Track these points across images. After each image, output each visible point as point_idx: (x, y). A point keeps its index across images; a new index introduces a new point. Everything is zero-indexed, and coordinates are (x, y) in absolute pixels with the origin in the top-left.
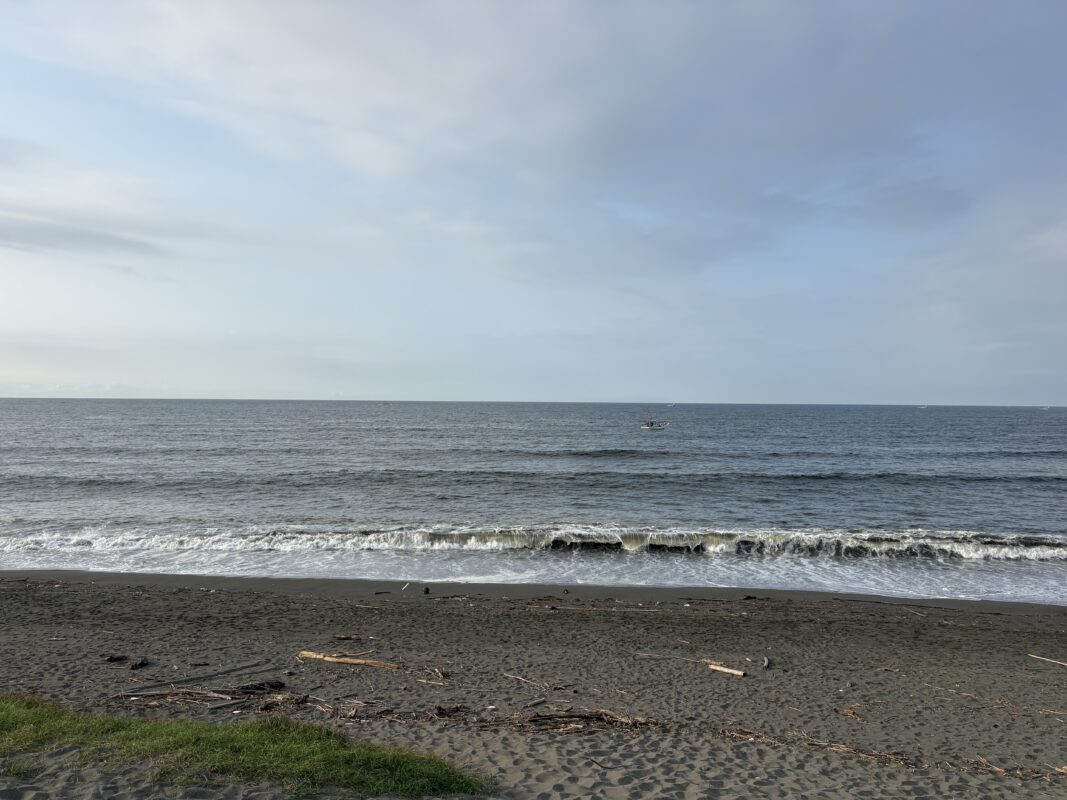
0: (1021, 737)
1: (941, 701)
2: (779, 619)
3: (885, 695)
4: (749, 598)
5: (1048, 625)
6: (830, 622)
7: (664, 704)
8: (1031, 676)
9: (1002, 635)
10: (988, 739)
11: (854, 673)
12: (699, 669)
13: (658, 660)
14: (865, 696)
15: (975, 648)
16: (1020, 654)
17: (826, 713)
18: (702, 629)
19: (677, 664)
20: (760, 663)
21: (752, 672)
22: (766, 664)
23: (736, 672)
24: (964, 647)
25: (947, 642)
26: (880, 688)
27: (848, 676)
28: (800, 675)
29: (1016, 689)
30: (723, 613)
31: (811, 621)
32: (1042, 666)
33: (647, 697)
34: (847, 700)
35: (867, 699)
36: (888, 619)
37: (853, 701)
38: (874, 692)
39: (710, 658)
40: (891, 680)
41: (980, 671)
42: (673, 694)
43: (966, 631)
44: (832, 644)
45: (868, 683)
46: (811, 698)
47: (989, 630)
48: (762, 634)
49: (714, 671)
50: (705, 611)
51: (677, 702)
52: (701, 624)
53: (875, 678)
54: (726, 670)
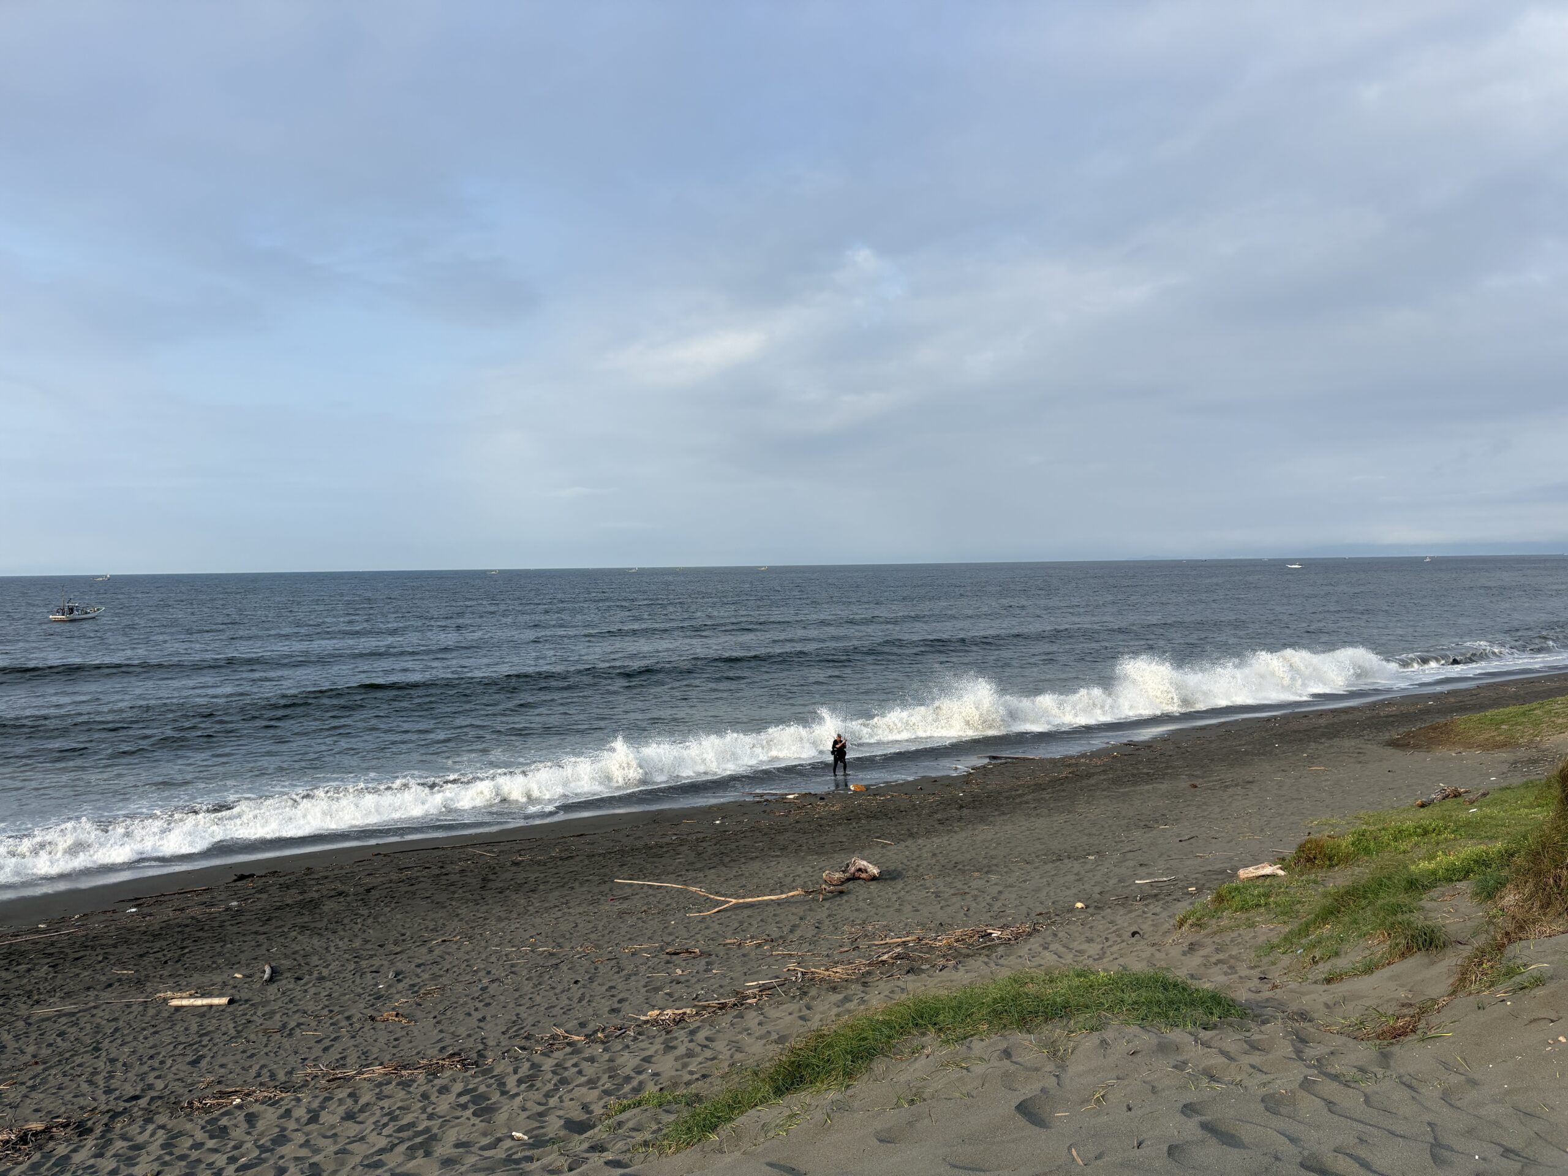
0: (604, 988)
1: (512, 966)
2: (289, 901)
3: (441, 976)
4: (242, 877)
5: (636, 839)
6: (368, 891)
7: (85, 1087)
8: (618, 906)
9: (587, 862)
10: (567, 1002)
11: (399, 957)
12: (151, 1012)
13: (73, 1014)
14: (413, 985)
15: (555, 885)
16: (605, 882)
17: (357, 1026)
18: (158, 945)
19: (112, 1012)
20: (256, 978)
21: (245, 994)
22: (266, 976)
23: (216, 1001)
24: (542, 887)
25: (520, 885)
26: (435, 969)
27: (392, 962)
28: (321, 979)
29: (600, 928)
30: (196, 911)
31: (340, 894)
32: (628, 891)
33: (52, 1082)
34: (389, 998)
35: (416, 989)
36: (449, 868)
37: (398, 996)
38: (426, 976)
39: (172, 989)
40: (448, 954)
41: (559, 914)
42: (100, 1064)
43: (545, 864)
44: (370, 920)
45: (418, 966)
46: (337, 1009)
47: (572, 857)
48: (262, 929)
49: (178, 1009)
50: (166, 913)
51: (110, 1076)
52: (156, 936)
53: (428, 957)
54: (199, 1002)
